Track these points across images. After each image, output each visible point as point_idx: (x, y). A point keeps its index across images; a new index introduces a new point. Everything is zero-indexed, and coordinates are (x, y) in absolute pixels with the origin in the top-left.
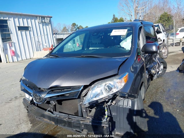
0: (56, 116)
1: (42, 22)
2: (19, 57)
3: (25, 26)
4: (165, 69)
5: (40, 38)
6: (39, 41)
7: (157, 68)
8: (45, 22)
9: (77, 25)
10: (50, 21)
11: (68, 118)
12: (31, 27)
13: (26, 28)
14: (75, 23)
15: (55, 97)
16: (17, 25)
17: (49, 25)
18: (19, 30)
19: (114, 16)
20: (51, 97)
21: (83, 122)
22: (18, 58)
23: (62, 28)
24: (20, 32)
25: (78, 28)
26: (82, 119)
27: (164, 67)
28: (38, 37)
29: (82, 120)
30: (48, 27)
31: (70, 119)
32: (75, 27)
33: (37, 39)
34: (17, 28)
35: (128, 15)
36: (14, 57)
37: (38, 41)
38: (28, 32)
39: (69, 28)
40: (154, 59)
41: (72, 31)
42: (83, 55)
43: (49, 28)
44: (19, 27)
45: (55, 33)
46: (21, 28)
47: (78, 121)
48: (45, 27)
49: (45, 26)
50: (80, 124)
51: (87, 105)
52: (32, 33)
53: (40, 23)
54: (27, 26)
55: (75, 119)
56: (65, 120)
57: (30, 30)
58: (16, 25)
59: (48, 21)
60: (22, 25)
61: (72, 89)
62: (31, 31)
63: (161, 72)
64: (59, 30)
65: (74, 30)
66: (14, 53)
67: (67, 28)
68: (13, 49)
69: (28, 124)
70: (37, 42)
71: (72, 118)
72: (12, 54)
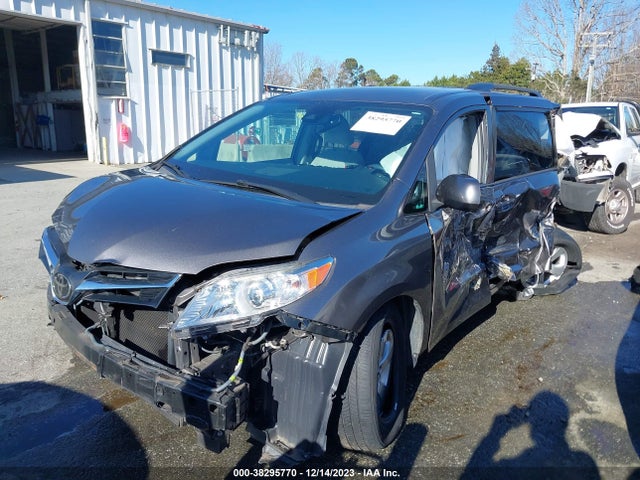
0: (103, 351)
1: (232, 44)
2: (142, 151)
3: (176, 50)
4: (573, 271)
5: (217, 96)
6: (215, 106)
7: (537, 260)
8: (242, 46)
9: (362, 67)
10: (260, 43)
11: (131, 361)
12: (194, 55)
13: (177, 60)
14: (354, 60)
15: (107, 293)
16: (152, 45)
17: (253, 58)
18: (154, 61)
19: (496, 49)
20: (96, 291)
21: (163, 380)
22: (139, 153)
23: (308, 72)
24: (156, 68)
25: (363, 78)
26: (165, 373)
27: (569, 263)
28: (222, 92)
29: (161, 375)
30: (248, 63)
31: (136, 364)
32: (352, 74)
33: (206, 101)
34: (150, 55)
35: (548, 53)
36: (125, 146)
37: (211, 108)
38: (180, 73)
39: (329, 76)
40: (528, 227)
41: (341, 84)
42: (241, 181)
43: (252, 66)
44: (155, 53)
45: (269, 87)
46: (161, 58)
47: (153, 374)
48: (238, 63)
49: (240, 59)
50: (153, 383)
51: (186, 335)
52: (193, 76)
53: (226, 48)
54: (181, 51)
55: (147, 368)
56: (120, 363)
57: (189, 66)
58: (148, 47)
59: (253, 43)
60: (165, 47)
61: (150, 280)
62: (191, 69)
63: (558, 278)
64: (296, 77)
65: (346, 84)
66: (129, 135)
67: (325, 73)
68: (127, 121)
69: (64, 360)
70: (207, 109)
71: (141, 364)
72: (121, 137)
